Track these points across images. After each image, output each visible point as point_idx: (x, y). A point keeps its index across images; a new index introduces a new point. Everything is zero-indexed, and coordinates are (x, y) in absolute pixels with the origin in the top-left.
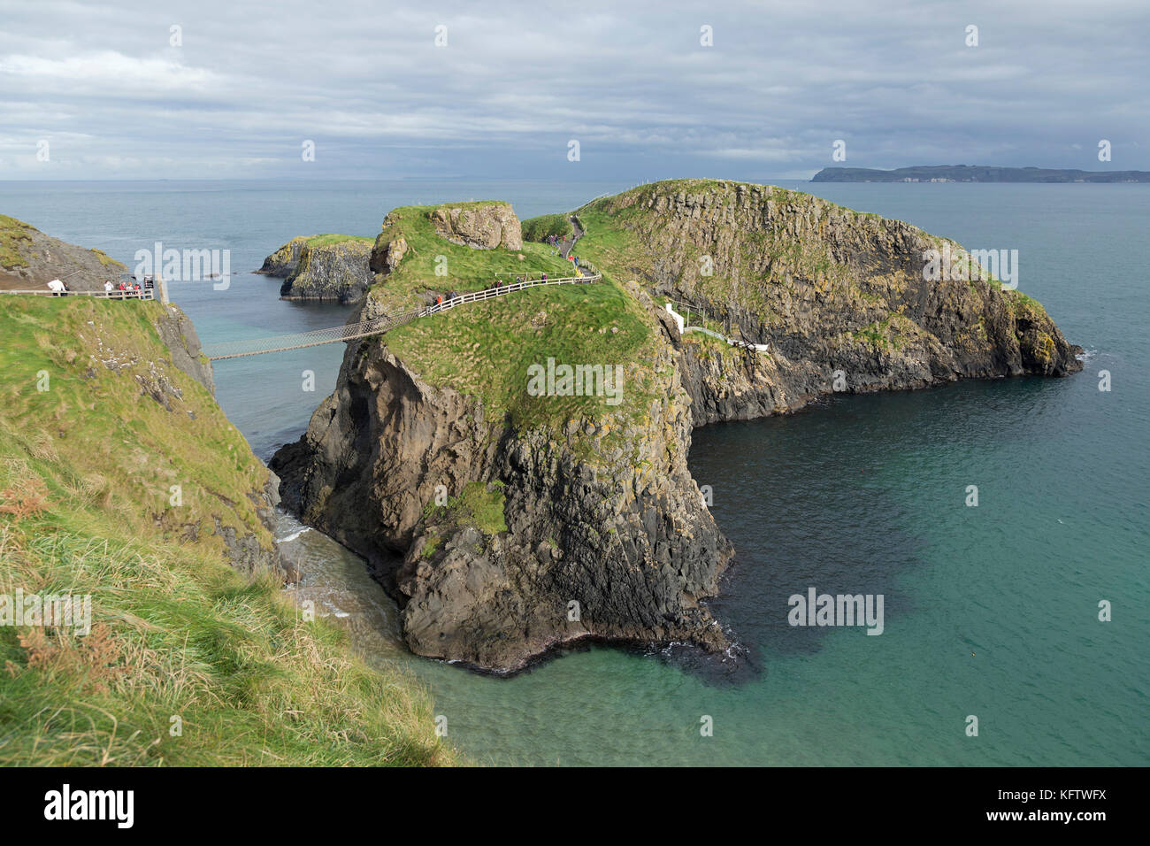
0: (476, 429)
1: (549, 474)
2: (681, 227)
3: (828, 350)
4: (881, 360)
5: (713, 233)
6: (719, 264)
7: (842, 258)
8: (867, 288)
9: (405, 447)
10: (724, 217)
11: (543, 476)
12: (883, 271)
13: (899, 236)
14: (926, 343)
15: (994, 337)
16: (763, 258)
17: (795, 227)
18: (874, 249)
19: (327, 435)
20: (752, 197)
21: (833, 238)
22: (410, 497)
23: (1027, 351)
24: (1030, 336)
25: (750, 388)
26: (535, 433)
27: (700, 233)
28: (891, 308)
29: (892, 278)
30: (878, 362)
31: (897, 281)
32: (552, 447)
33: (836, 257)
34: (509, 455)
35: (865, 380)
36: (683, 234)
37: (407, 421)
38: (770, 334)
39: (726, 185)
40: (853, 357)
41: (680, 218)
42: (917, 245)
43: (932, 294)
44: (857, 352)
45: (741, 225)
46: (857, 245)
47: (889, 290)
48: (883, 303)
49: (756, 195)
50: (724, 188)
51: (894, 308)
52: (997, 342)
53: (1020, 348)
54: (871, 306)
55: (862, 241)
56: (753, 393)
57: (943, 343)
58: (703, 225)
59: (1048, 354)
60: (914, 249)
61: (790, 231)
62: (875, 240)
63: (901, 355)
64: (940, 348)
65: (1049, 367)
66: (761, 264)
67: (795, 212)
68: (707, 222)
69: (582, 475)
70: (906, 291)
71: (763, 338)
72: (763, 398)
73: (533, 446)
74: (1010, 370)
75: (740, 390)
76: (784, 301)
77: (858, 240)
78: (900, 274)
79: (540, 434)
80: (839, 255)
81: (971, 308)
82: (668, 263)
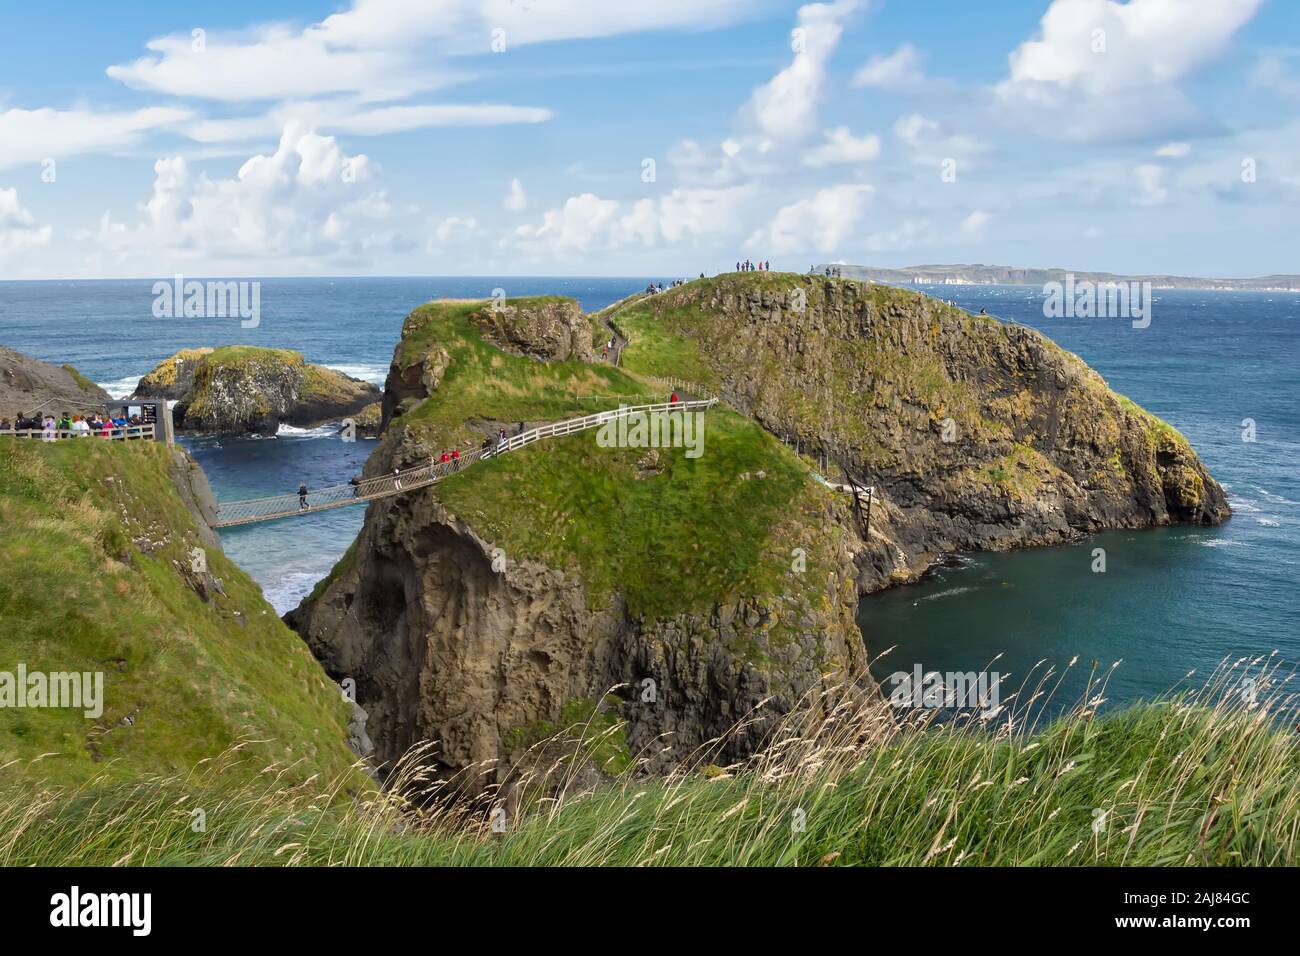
0: (575, 621)
1: (695, 685)
2: (757, 334)
3: (946, 494)
4: (1011, 506)
5: (797, 342)
6: (807, 383)
7: (958, 375)
8: (987, 412)
9: (470, 649)
10: (811, 322)
11: (686, 687)
12: (1005, 392)
13: (1023, 348)
14: (1059, 483)
15: (1133, 475)
16: (862, 375)
17: (901, 334)
18: (995, 364)
19: (341, 631)
20: (845, 295)
21: (947, 350)
22: (483, 724)
23: (1172, 492)
24: (1175, 472)
25: (863, 548)
26: (669, 625)
27: (782, 342)
28: (1017, 438)
29: (1017, 400)
30: (1007, 509)
31: (1022, 403)
32: (698, 646)
33: (951, 374)
34: (631, 659)
35: (991, 533)
36: (760, 343)
37: (471, 611)
38: (877, 475)
39: (812, 280)
40: (976, 503)
41: (755, 322)
42: (1045, 359)
43: (1063, 420)
44: (981, 496)
45: (832, 331)
46: (974, 358)
47: (1014, 416)
48: (1007, 433)
49: (850, 293)
50: (810, 283)
51: (1020, 438)
52: (1136, 481)
53: (1163, 488)
54: (995, 437)
55: (981, 354)
56: (867, 555)
57: (1076, 483)
58: (785, 330)
59: (1196, 493)
60: (1041, 364)
61: (895, 340)
62: (995, 352)
63: (1033, 500)
64: (1075, 490)
65: (1198, 510)
66: (860, 382)
67: (899, 315)
68: (790, 327)
69: (750, 686)
70: (1034, 418)
71: (868, 479)
72: (879, 560)
73: (667, 644)
74: (1153, 515)
75: (852, 551)
76: (892, 431)
77: (976, 352)
78: (1025, 396)
79: (677, 627)
80: (954, 371)
81: (1107, 438)
82: (743, 382)
